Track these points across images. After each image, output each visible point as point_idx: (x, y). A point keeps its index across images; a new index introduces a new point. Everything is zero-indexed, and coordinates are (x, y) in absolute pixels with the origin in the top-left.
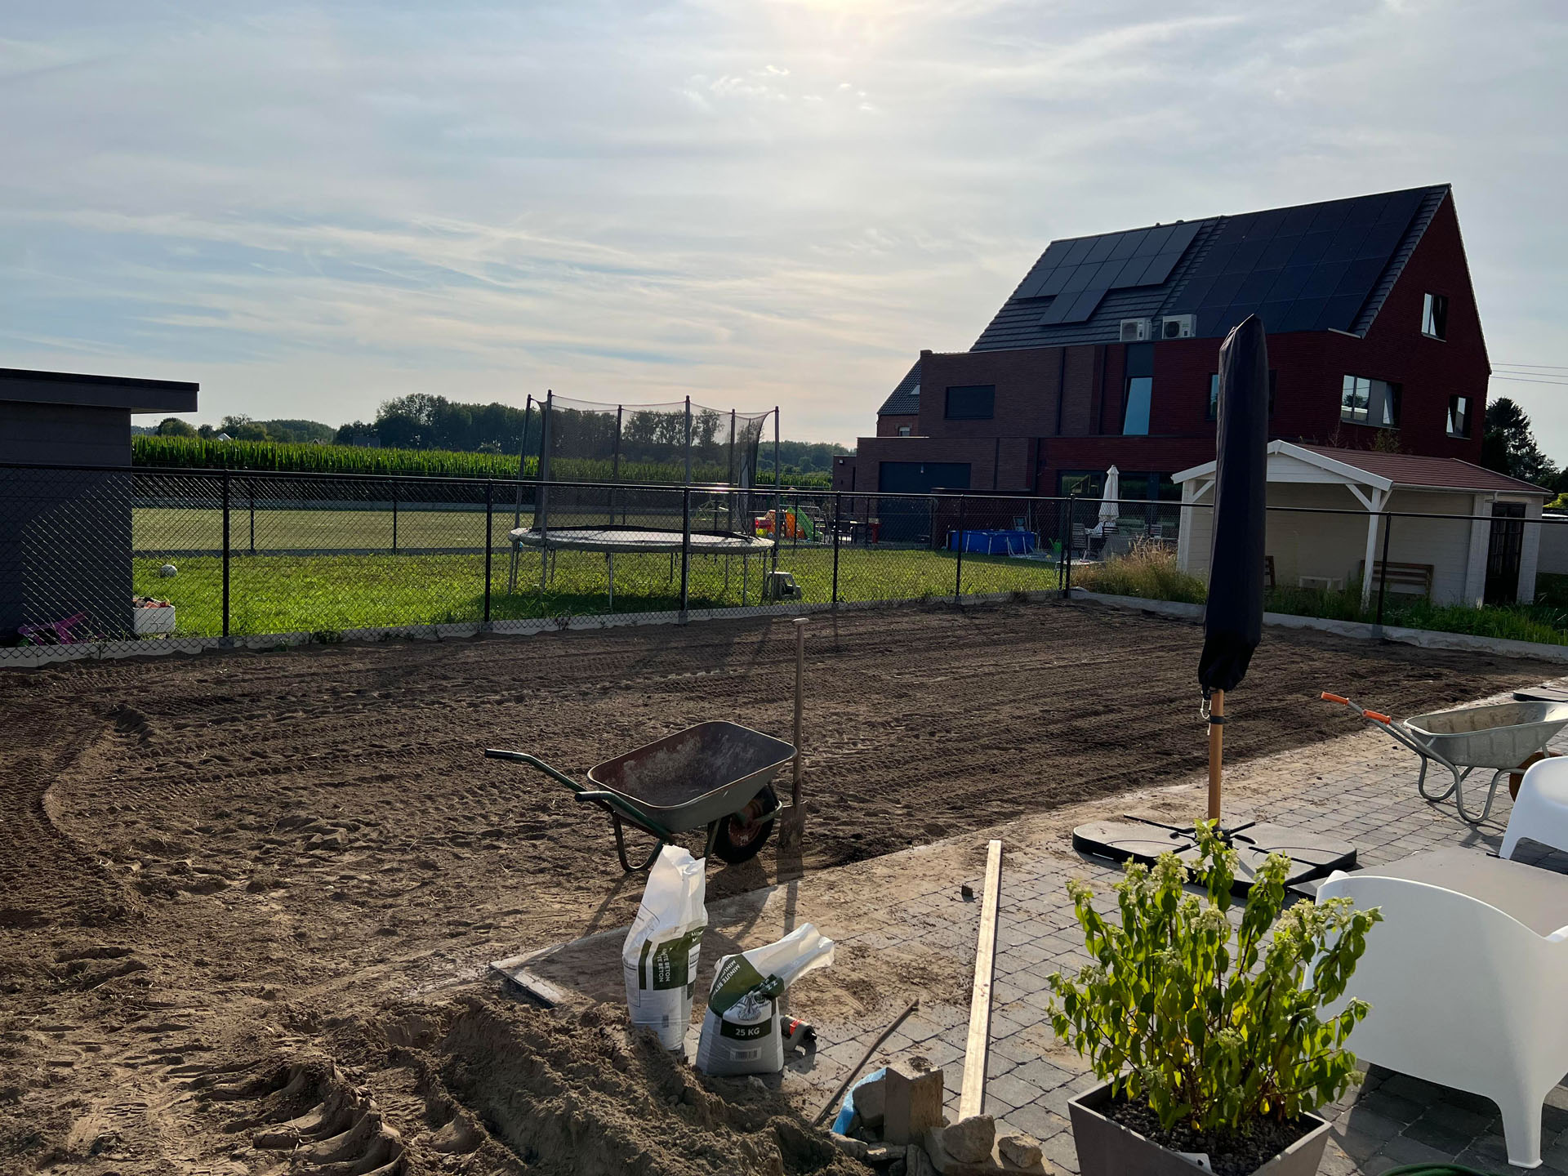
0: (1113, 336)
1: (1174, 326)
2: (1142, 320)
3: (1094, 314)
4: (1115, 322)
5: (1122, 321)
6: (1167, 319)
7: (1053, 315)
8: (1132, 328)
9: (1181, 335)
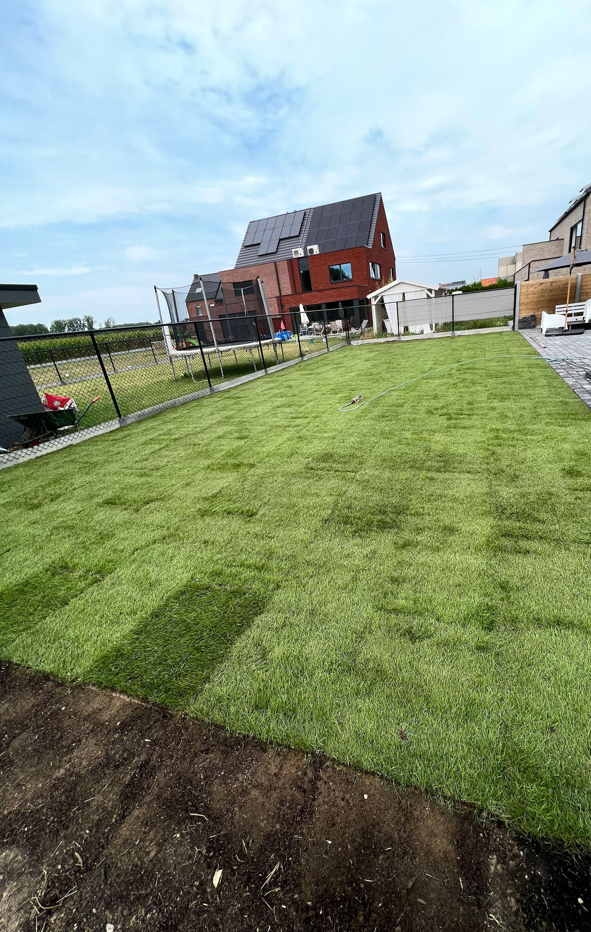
0: (290, 256)
1: (311, 251)
2: (300, 249)
3: (277, 249)
4: (289, 251)
5: (293, 250)
6: (309, 248)
7: (262, 250)
8: (296, 252)
9: (315, 253)
